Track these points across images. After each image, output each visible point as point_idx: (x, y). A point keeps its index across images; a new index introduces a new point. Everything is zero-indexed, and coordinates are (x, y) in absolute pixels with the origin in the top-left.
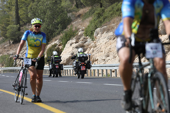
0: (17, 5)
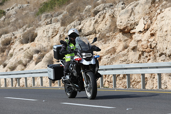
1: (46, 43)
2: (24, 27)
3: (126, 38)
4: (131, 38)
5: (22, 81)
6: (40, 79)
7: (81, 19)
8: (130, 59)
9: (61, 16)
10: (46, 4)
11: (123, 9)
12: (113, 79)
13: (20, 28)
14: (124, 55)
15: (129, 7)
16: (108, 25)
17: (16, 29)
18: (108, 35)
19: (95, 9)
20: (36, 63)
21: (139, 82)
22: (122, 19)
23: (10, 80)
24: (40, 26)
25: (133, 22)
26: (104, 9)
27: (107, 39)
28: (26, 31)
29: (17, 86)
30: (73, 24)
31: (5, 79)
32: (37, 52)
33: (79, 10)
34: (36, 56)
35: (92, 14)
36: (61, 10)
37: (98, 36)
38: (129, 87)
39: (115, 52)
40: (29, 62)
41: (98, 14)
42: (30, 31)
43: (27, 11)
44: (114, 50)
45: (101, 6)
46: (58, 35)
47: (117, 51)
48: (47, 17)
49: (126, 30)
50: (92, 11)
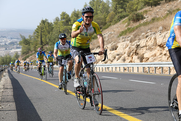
0: (41, 36)
1: (122, 50)
2: (112, 43)
3: (161, 49)
4: (164, 49)
5: (110, 69)
6: (119, 68)
7: (139, 40)
8: (163, 59)
9: (130, 38)
10: (123, 32)
11: (160, 35)
12: (154, 69)
13: (110, 43)
14: (160, 58)
15: (163, 34)
16: (153, 43)
17: (108, 44)
18: (152, 47)
19: (147, 35)
20: (117, 60)
21: (167, 71)
22: (159, 40)
23: (105, 68)
24: (119, 42)
25: (165, 42)
26: (151, 35)
27: (152, 49)
28: (113, 45)
29: (108, 71)
30: (135, 42)
31: (102, 68)
32: (118, 55)
33: (139, 35)
34: (117, 57)
35: (145, 37)
36: (130, 35)
37: (147, 48)
38: (162, 73)
39: (156, 56)
40: (114, 60)
41: (148, 37)
42: (115, 45)
43: (113, 35)
44: (155, 55)
45: (150, 33)
46: (128, 47)
47: (157, 55)
48: (123, 38)
49: (161, 45)
50: (145, 36)
